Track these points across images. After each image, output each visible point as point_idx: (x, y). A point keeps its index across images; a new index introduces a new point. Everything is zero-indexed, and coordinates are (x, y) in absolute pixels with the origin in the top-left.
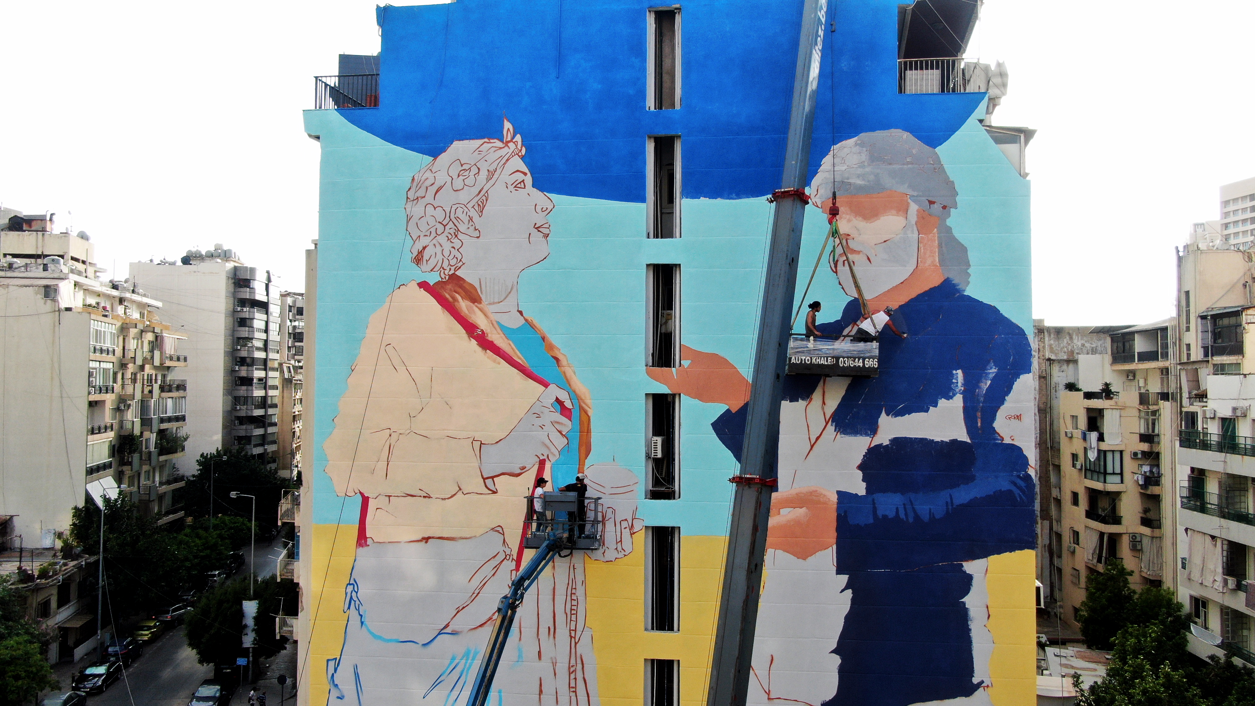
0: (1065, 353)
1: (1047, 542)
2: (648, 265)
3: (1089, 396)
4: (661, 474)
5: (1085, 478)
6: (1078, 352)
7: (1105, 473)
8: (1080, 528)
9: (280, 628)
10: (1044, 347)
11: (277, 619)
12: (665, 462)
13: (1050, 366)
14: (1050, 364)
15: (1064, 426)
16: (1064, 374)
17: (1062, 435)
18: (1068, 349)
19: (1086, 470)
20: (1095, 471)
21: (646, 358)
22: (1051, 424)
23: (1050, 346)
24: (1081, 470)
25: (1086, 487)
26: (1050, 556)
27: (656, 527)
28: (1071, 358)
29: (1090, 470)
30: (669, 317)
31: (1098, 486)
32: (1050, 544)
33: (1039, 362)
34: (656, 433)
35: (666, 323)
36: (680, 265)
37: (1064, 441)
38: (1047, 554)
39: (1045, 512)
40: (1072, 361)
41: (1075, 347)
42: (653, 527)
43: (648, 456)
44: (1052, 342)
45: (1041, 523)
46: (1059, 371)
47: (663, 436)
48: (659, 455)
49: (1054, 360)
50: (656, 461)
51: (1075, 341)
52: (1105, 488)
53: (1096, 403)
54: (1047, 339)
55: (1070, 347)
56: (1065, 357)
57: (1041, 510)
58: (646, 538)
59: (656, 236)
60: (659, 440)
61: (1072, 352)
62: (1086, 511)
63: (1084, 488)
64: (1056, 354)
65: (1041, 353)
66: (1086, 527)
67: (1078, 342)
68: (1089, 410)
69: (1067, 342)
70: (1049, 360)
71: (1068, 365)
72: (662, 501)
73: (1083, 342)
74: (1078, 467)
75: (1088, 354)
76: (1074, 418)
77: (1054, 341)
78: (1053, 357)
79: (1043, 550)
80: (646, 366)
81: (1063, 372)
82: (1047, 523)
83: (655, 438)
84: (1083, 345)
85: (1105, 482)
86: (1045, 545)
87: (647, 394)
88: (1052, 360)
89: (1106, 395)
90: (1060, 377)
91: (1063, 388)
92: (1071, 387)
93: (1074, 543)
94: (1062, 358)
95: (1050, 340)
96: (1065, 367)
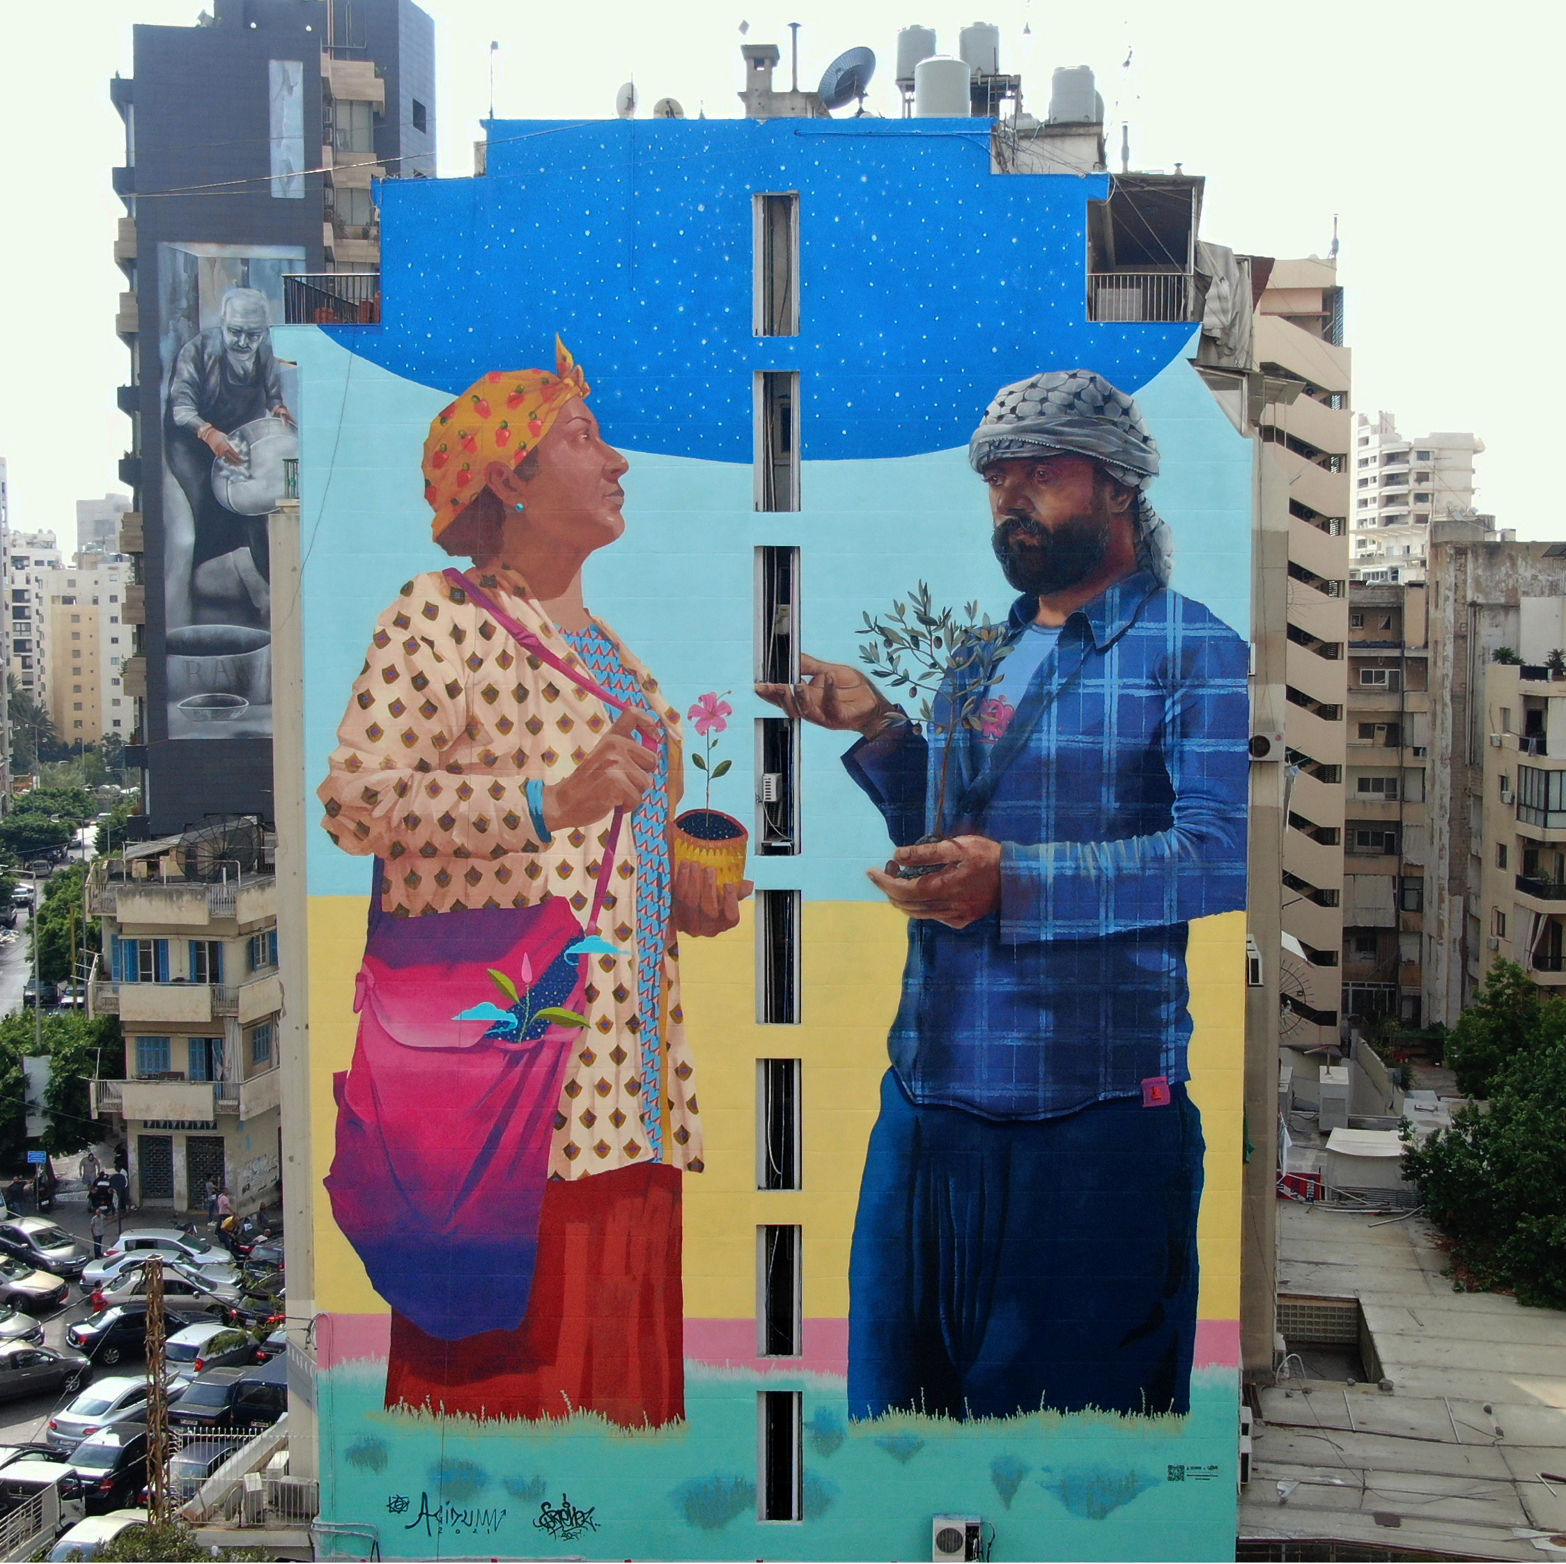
0: (1502, 592)
1: (1459, 934)
2: (756, 548)
3: (1531, 673)
4: (775, 823)
5: (1518, 818)
6: (1526, 590)
7: (1547, 810)
8: (1507, 908)
9: (98, 1101)
10: (1465, 581)
11: (92, 1084)
12: (781, 807)
13: (1475, 616)
14: (1475, 612)
15: (1492, 729)
16: (1498, 631)
17: (1487, 741)
18: (1507, 586)
19: (1519, 805)
20: (1531, 807)
21: (756, 669)
22: (1473, 723)
23: (1477, 580)
24: (1512, 804)
25: (1519, 836)
26: (1463, 959)
27: (769, 891)
28: (1512, 602)
29: (1525, 805)
30: (785, 615)
31: (1535, 833)
32: (1464, 938)
33: (1455, 610)
34: (770, 768)
35: (780, 621)
36: (799, 548)
37: (1488, 752)
38: (1458, 957)
39: (1457, 882)
40: (1512, 607)
41: (1520, 581)
42: (765, 891)
43: (759, 800)
44: (1480, 572)
45: (1450, 901)
46: (1491, 625)
47: (778, 772)
48: (774, 798)
49: (1481, 606)
50: (769, 806)
51: (1521, 571)
52: (1544, 837)
53: (1538, 687)
54: (1470, 566)
55: (1511, 583)
56: (1502, 600)
57: (1451, 878)
58: (756, 906)
59: (768, 508)
60: (773, 778)
61: (1515, 590)
62: (1517, 876)
63: (1514, 836)
64: (1486, 595)
65: (1460, 593)
66: (1516, 904)
67: (1525, 571)
68: (1527, 699)
69: (1507, 573)
70: (1473, 604)
71: (1506, 615)
72: (778, 857)
73: (1534, 572)
74: (1507, 799)
75: (1542, 593)
76: (1505, 711)
77: (1484, 570)
78: (1481, 600)
79: (1452, 949)
80: (756, 682)
81: (1497, 626)
82: (1459, 900)
83: (768, 776)
84: (1535, 577)
85: (1545, 826)
86: (1455, 939)
87: (756, 719)
88: (1479, 605)
89: (1554, 674)
90: (1490, 635)
91: (1492, 657)
92: (1505, 656)
93: (1498, 934)
94: (1498, 602)
95: (1476, 568)
96: (1501, 617)
